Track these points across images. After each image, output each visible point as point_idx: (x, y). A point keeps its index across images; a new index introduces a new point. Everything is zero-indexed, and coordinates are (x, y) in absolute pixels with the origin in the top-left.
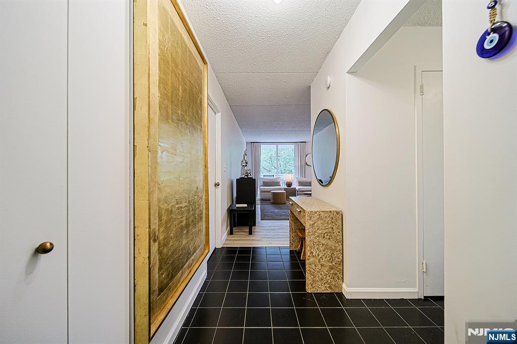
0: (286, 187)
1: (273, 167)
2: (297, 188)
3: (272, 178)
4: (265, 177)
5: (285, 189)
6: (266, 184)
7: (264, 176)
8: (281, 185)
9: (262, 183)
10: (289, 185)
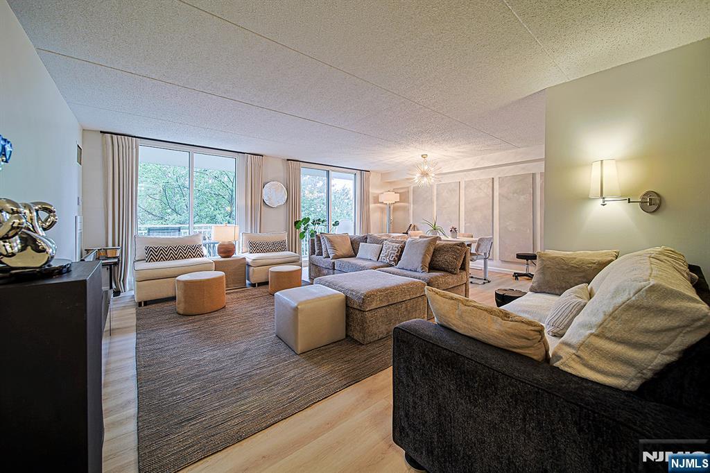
0: (218, 258)
1: (169, 211)
2: (250, 257)
3: (176, 236)
4: (155, 235)
5: (218, 266)
6: (155, 253)
7: (149, 230)
8: (205, 251)
9: (141, 253)
10: (227, 251)
